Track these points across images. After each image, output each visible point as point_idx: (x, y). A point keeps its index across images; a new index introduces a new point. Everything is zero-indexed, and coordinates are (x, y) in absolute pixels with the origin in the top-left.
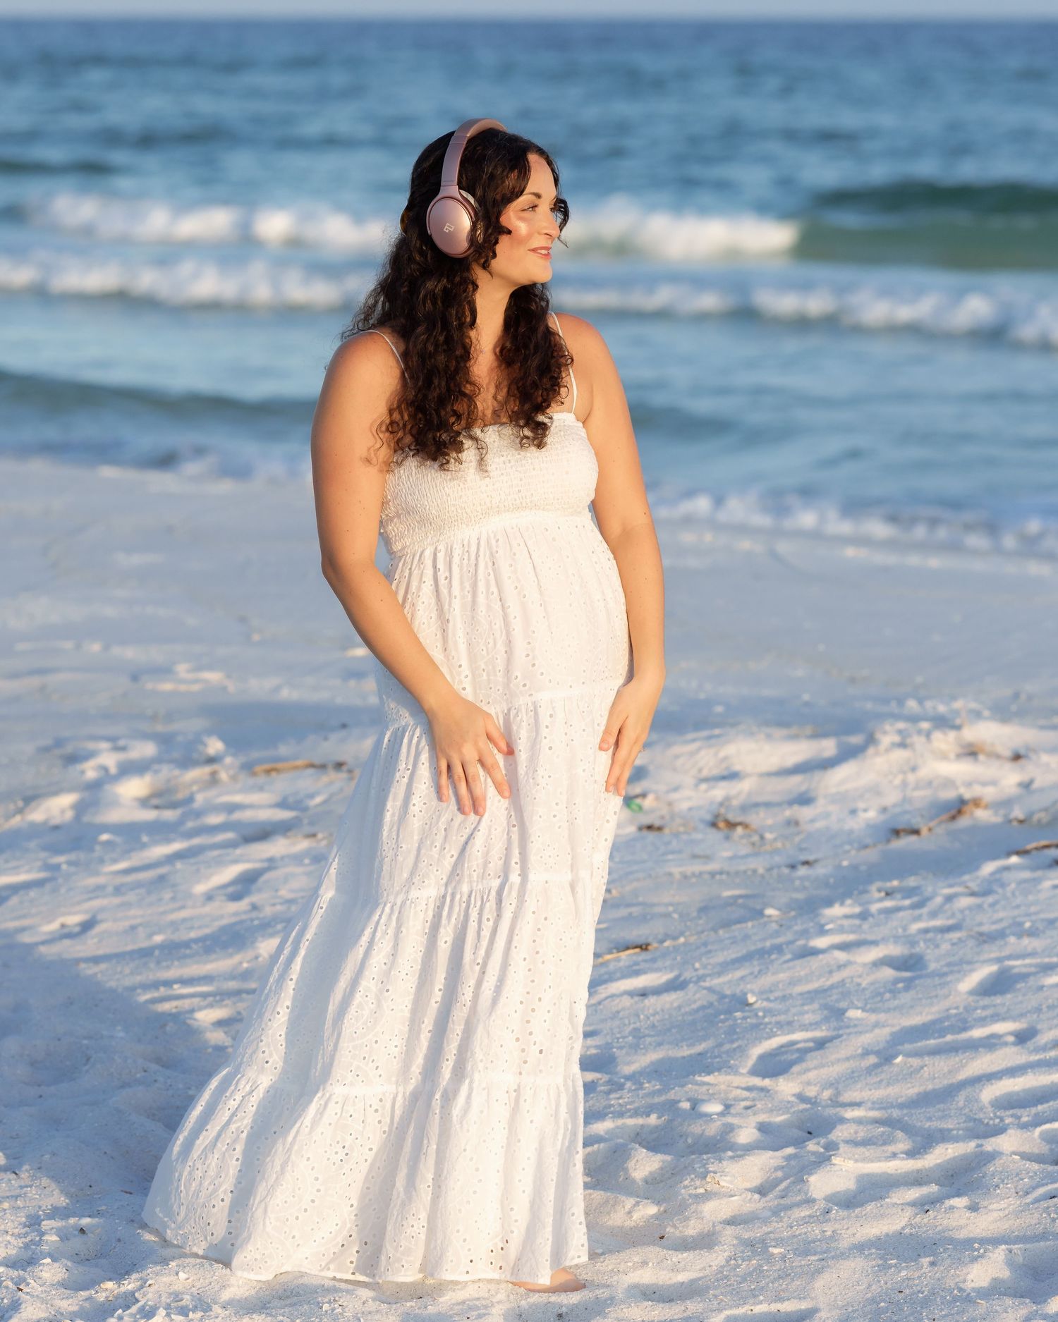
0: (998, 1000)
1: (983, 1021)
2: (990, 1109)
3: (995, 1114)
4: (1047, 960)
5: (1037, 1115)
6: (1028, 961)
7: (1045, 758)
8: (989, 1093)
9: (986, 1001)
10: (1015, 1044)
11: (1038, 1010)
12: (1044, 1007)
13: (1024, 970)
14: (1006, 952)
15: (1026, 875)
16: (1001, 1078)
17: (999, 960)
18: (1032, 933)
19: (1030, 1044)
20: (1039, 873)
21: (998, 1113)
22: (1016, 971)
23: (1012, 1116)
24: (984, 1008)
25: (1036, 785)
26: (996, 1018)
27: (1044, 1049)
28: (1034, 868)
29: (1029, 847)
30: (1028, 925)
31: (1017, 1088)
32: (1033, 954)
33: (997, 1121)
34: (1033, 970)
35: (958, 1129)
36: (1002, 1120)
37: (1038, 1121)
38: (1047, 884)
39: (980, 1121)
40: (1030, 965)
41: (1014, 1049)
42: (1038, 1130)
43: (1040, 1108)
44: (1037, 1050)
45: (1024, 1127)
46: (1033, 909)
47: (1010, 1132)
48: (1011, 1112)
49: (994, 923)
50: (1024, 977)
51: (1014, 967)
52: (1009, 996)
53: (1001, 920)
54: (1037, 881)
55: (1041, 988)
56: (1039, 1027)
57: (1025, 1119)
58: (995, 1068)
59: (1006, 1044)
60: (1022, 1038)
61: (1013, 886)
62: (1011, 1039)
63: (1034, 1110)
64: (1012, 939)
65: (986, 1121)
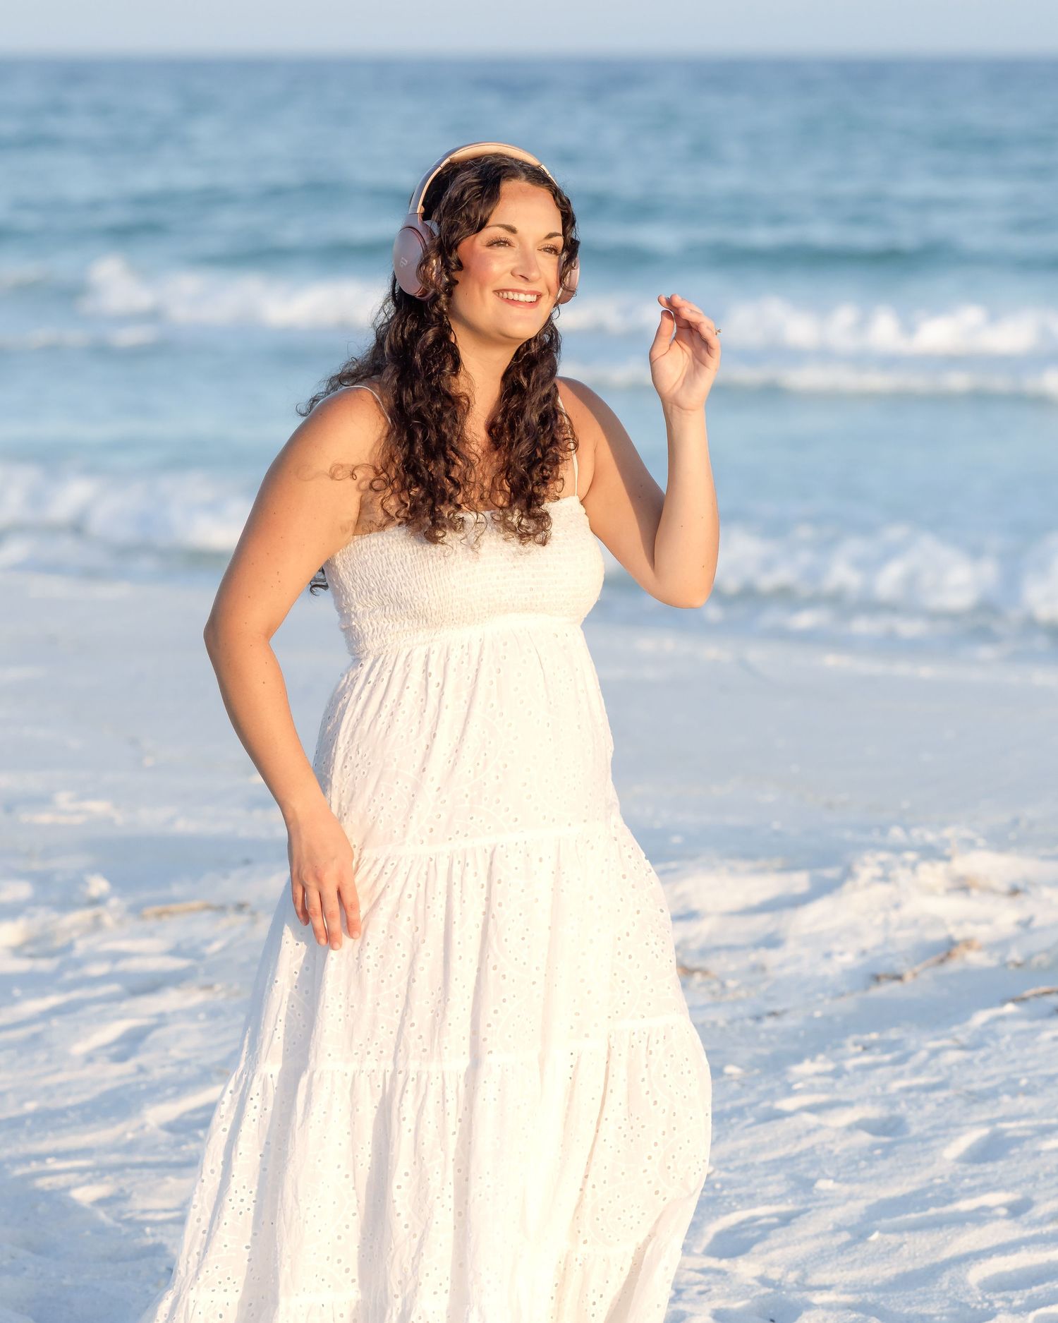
0: (989, 1167)
1: (971, 1192)
2: (978, 1291)
3: (983, 1297)
4: (1045, 1122)
5: (1031, 1297)
6: (1023, 1123)
7: (1046, 892)
8: (977, 1274)
9: (975, 1169)
10: (1007, 1217)
11: (1035, 1178)
12: (1041, 1176)
13: (1019, 1134)
14: (999, 1113)
15: (1023, 1025)
16: (990, 1256)
17: (991, 1122)
18: (1029, 1091)
19: (1025, 1218)
20: (1038, 1024)
21: (987, 1297)
22: (1009, 1134)
23: (1003, 1299)
24: (973, 1177)
25: (1037, 923)
26: (987, 1187)
27: (1040, 1222)
28: (1032, 1018)
29: (1028, 993)
30: (1024, 1082)
31: (1009, 1268)
32: (1029, 1115)
33: (986, 1305)
34: (1029, 1133)
35: (942, 1315)
36: (991, 1304)
37: (1031, 1306)
38: (1047, 1035)
39: (967, 1305)
40: (1026, 1128)
41: (1007, 1223)
42: (1032, 1315)
43: (1035, 1289)
44: (1032, 1224)
45: (1017, 1311)
46: (1030, 1064)
48: (1002, 1295)
49: (986, 1080)
50: (1018, 1141)
51: (1007, 1130)
52: (1001, 1163)
53: (993, 1077)
54: (1036, 1032)
55: (1037, 1154)
56: (1035, 1198)
57: (1017, 1303)
58: (984, 1245)
59: (997, 1217)
60: (1016, 1210)
61: (1008, 1038)
62: (1003, 1212)
63: (1027, 1293)
64: (1006, 1099)
65: (973, 1305)
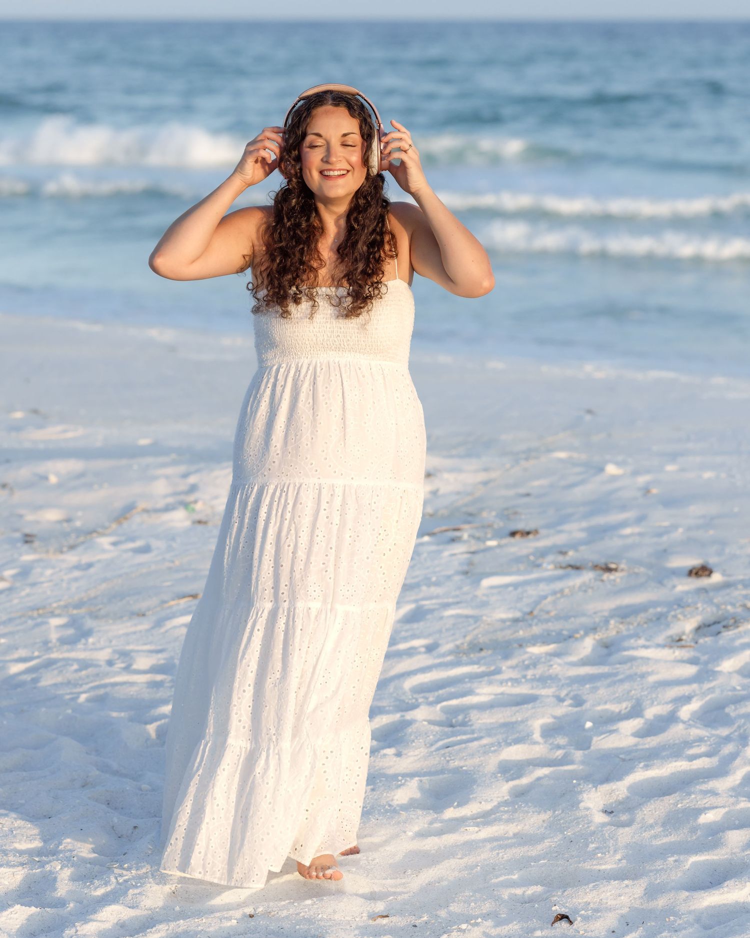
0: (415, 626)
1: (405, 639)
2: (409, 693)
3: (412, 696)
4: (446, 601)
5: (438, 696)
6: (434, 601)
7: (446, 476)
8: (409, 683)
9: (408, 626)
10: (425, 653)
11: (440, 631)
12: (444, 630)
13: (432, 607)
14: (421, 595)
15: (433, 548)
16: (416, 674)
17: (416, 601)
18: (437, 584)
19: (435, 653)
20: (441, 547)
21: (415, 696)
22: (426, 607)
23: (423, 697)
24: (407, 631)
25: (441, 492)
26: (414, 637)
27: (444, 655)
28: (438, 544)
29: (436, 530)
30: (434, 579)
31: (426, 680)
32: (437, 597)
33: (414, 701)
34: (437, 607)
35: (389, 706)
36: (417, 700)
37: (439, 700)
38: (446, 554)
39: (403, 701)
40: (435, 604)
41: (425, 656)
42: (439, 706)
43: (441, 692)
44: (440, 656)
45: (431, 704)
46: (437, 569)
47: (422, 707)
48: (422, 695)
49: (413, 578)
50: (431, 611)
51: (425, 605)
52: (422, 624)
53: (417, 577)
54: (440, 552)
55: (441, 618)
56: (440, 642)
57: (431, 699)
58: (413, 668)
59: (420, 653)
60: (430, 649)
61: (425, 555)
62: (423, 650)
63: (436, 694)
64: (424, 588)
65: (407, 701)
